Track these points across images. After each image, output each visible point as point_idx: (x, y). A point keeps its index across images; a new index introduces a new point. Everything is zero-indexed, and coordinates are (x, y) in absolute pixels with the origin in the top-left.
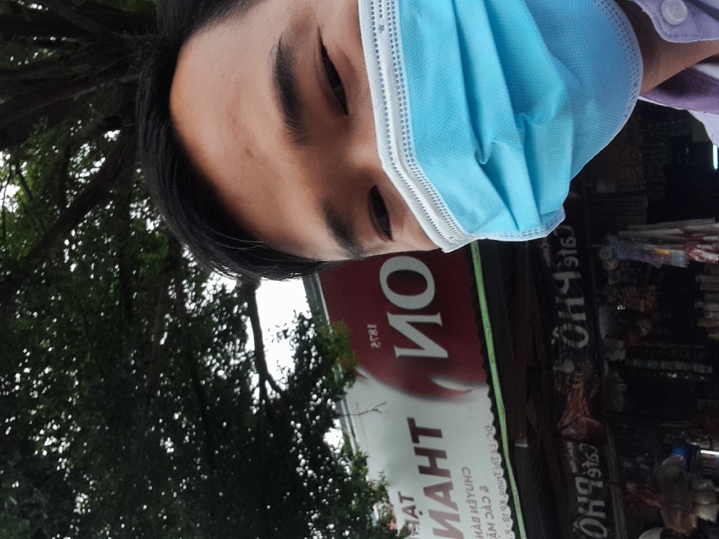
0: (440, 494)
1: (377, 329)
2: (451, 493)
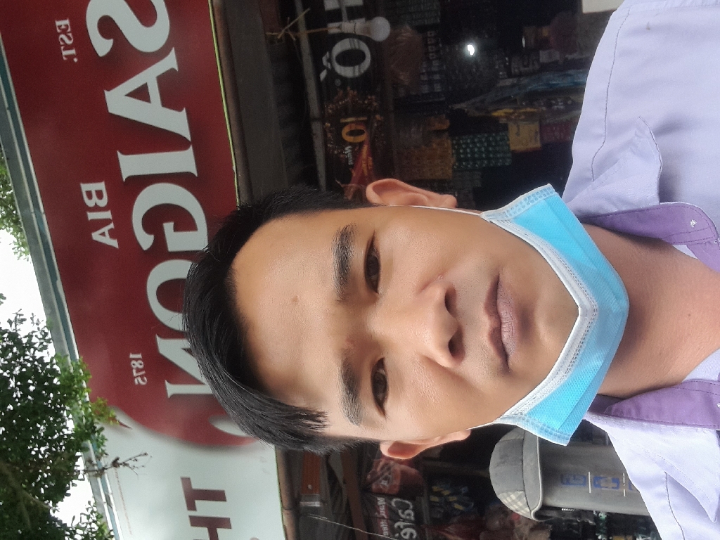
1: (143, 360)
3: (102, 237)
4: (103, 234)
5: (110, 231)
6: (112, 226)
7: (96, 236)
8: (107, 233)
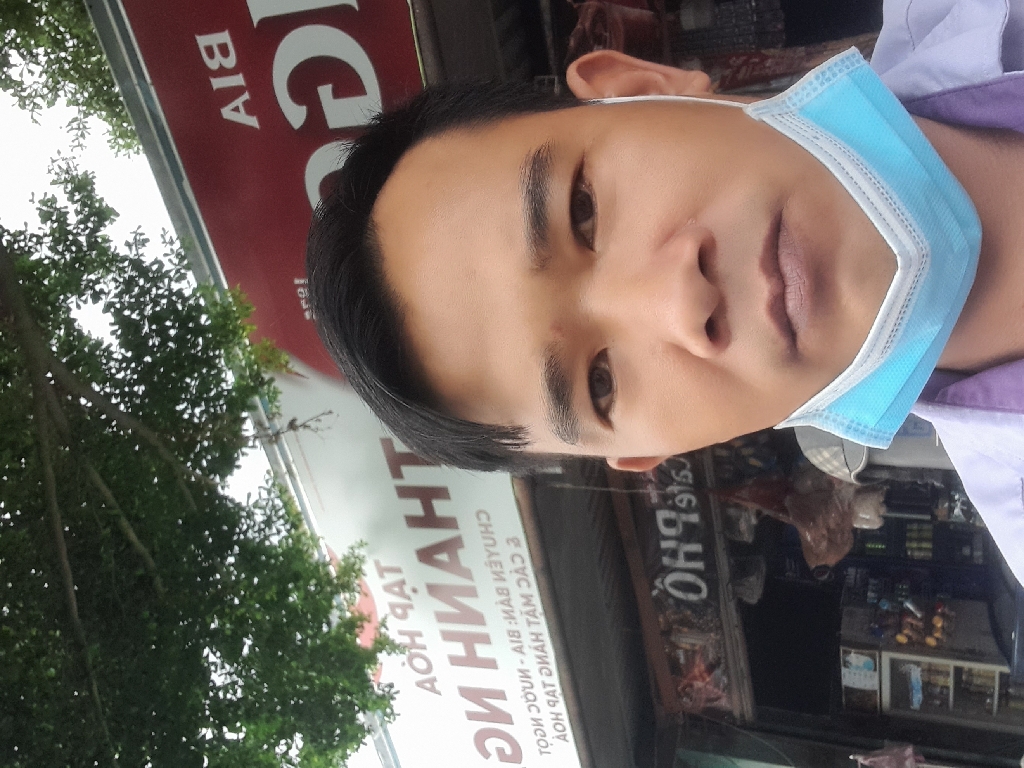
0: (443, 557)
2: (461, 553)
3: (235, 113)
4: (236, 109)
5: (245, 104)
6: (246, 96)
7: (227, 113)
8: (242, 109)
